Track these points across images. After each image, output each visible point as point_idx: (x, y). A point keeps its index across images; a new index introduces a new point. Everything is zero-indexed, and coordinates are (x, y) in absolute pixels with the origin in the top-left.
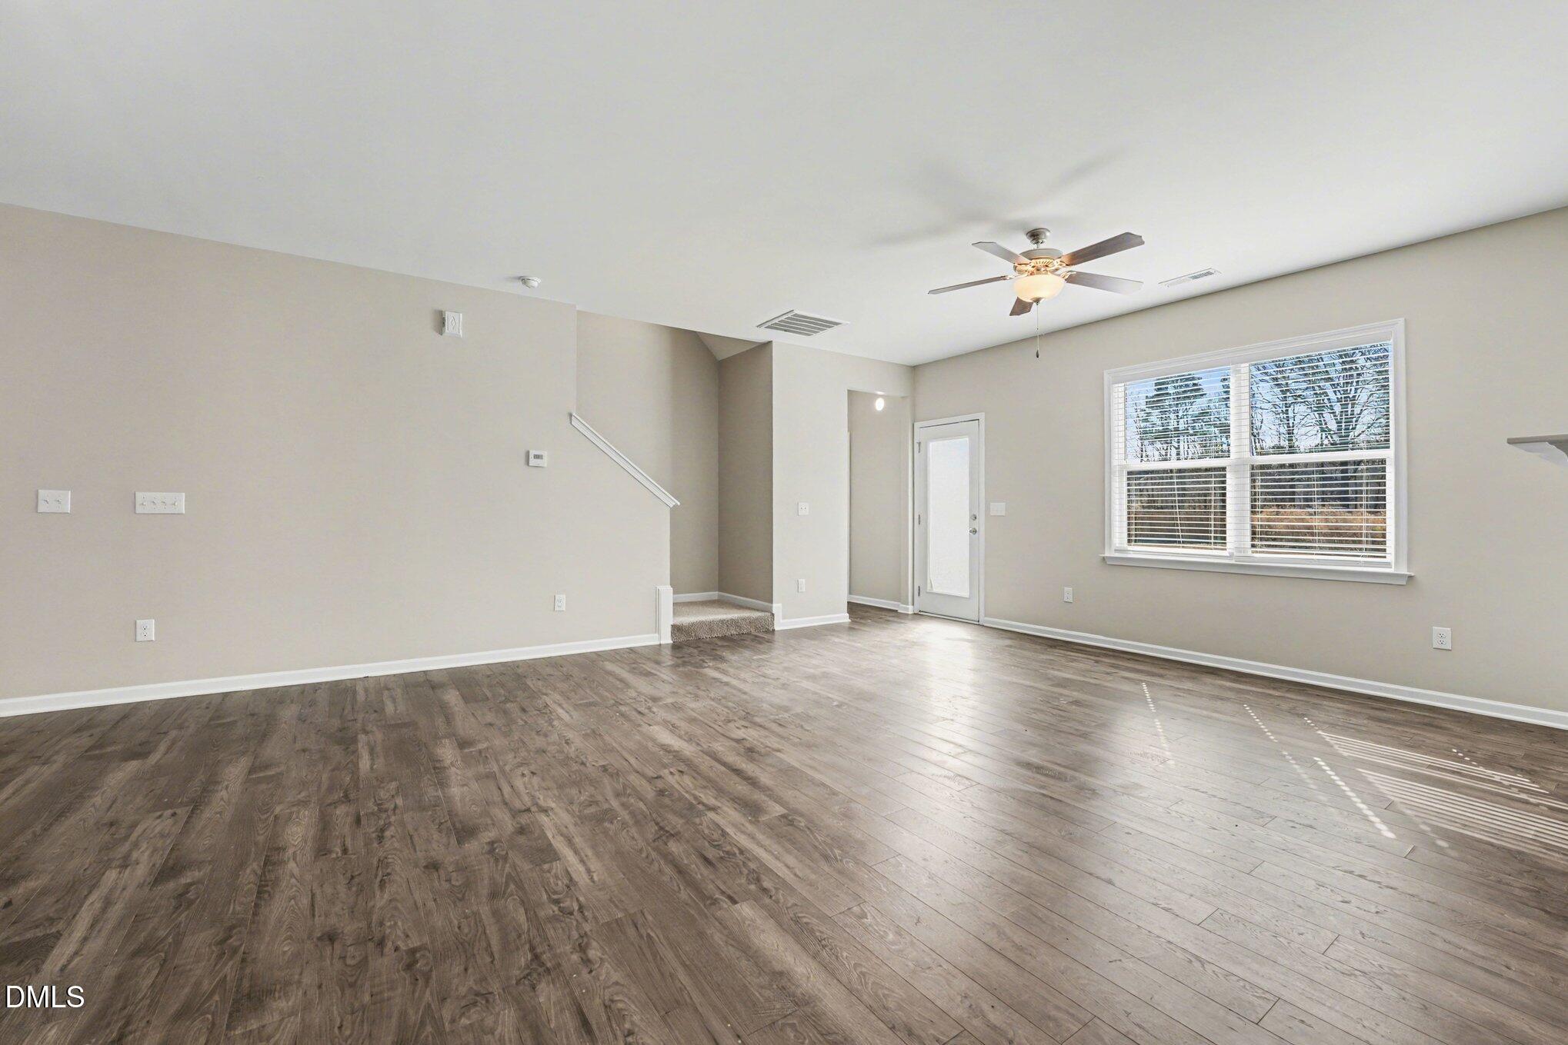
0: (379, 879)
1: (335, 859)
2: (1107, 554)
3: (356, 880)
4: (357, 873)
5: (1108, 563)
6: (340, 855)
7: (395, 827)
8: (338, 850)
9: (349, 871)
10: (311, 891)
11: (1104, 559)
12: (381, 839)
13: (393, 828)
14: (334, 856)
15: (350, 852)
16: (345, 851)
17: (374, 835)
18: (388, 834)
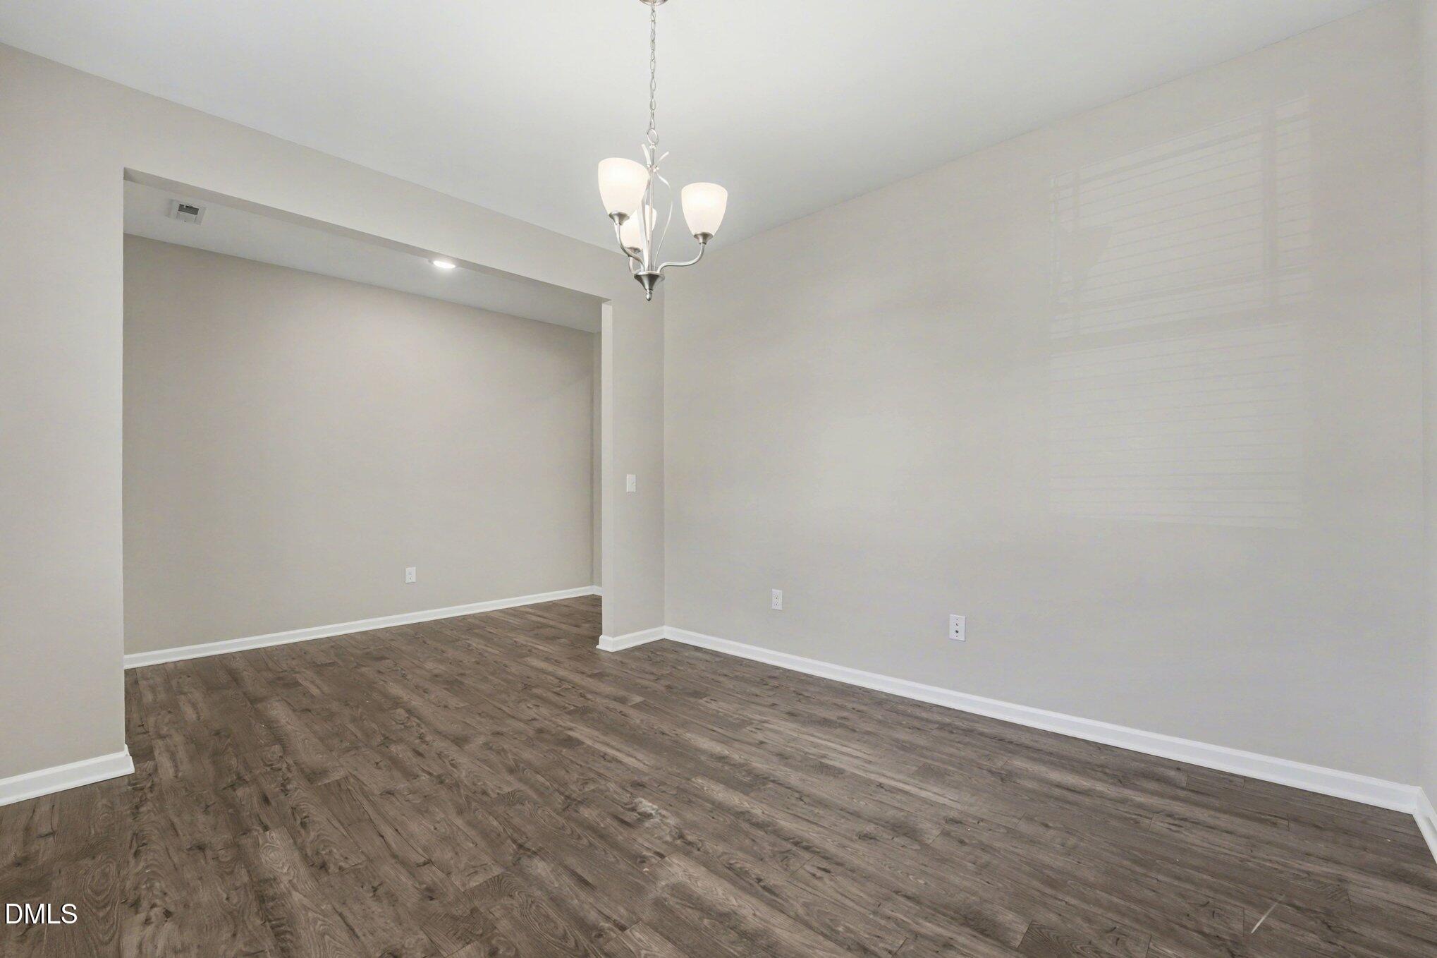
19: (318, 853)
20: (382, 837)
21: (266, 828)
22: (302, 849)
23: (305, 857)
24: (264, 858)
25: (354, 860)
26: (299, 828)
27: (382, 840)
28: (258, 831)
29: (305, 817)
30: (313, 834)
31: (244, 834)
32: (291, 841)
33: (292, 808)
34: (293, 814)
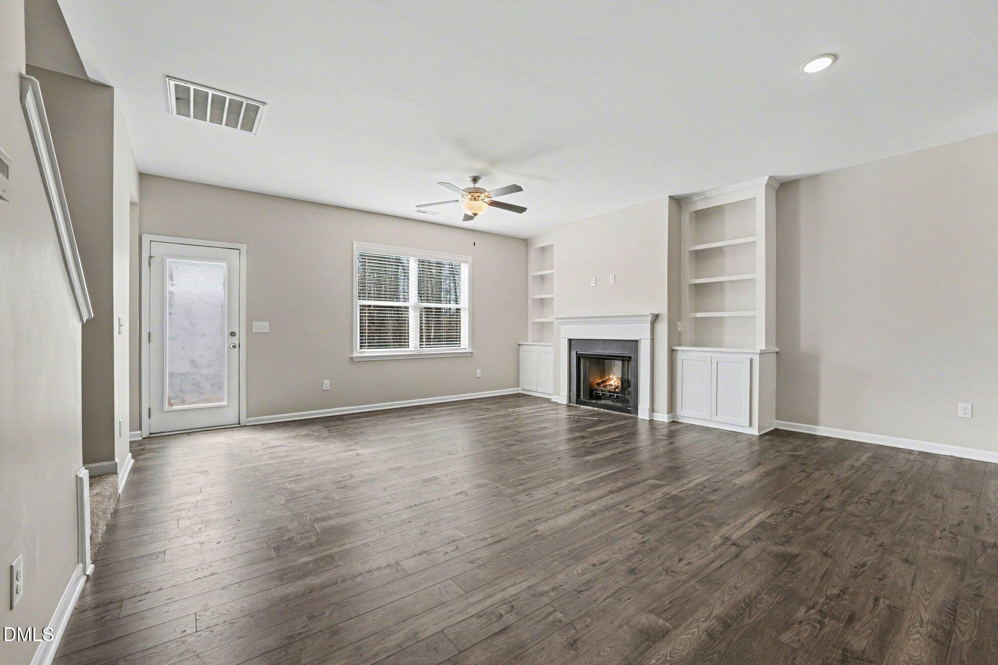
0: (864, 569)
1: (888, 599)
2: (355, 355)
3: (878, 577)
4: (876, 580)
5: (355, 360)
6: (882, 600)
7: (826, 591)
8: (882, 603)
9: (880, 584)
10: (912, 588)
11: (352, 358)
12: (844, 591)
13: (828, 593)
14: (887, 602)
15: (873, 597)
16: (877, 600)
17: (846, 597)
18: (836, 591)
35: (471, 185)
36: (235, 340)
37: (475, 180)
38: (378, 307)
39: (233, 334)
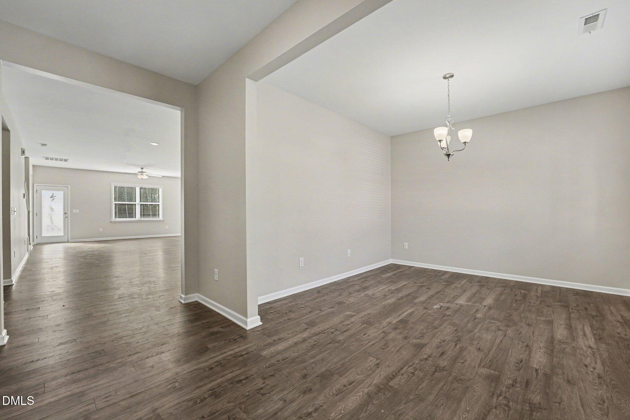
5: (113, 222)
19: (525, 350)
20: (501, 341)
21: (537, 370)
22: (529, 354)
23: (530, 352)
24: (545, 361)
25: (516, 342)
26: (524, 361)
27: (503, 341)
28: (541, 371)
29: (518, 363)
30: (521, 356)
31: (547, 374)
32: (531, 359)
33: (519, 371)
34: (521, 368)
35: (141, 170)
36: (66, 215)
37: (142, 169)
38: (119, 204)
39: (65, 213)
